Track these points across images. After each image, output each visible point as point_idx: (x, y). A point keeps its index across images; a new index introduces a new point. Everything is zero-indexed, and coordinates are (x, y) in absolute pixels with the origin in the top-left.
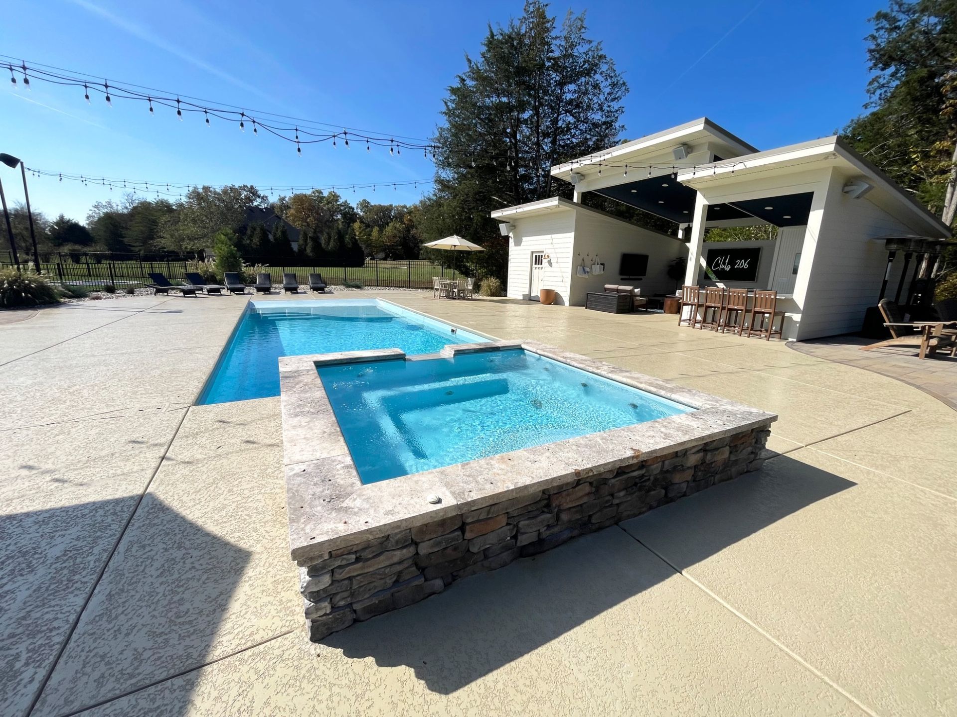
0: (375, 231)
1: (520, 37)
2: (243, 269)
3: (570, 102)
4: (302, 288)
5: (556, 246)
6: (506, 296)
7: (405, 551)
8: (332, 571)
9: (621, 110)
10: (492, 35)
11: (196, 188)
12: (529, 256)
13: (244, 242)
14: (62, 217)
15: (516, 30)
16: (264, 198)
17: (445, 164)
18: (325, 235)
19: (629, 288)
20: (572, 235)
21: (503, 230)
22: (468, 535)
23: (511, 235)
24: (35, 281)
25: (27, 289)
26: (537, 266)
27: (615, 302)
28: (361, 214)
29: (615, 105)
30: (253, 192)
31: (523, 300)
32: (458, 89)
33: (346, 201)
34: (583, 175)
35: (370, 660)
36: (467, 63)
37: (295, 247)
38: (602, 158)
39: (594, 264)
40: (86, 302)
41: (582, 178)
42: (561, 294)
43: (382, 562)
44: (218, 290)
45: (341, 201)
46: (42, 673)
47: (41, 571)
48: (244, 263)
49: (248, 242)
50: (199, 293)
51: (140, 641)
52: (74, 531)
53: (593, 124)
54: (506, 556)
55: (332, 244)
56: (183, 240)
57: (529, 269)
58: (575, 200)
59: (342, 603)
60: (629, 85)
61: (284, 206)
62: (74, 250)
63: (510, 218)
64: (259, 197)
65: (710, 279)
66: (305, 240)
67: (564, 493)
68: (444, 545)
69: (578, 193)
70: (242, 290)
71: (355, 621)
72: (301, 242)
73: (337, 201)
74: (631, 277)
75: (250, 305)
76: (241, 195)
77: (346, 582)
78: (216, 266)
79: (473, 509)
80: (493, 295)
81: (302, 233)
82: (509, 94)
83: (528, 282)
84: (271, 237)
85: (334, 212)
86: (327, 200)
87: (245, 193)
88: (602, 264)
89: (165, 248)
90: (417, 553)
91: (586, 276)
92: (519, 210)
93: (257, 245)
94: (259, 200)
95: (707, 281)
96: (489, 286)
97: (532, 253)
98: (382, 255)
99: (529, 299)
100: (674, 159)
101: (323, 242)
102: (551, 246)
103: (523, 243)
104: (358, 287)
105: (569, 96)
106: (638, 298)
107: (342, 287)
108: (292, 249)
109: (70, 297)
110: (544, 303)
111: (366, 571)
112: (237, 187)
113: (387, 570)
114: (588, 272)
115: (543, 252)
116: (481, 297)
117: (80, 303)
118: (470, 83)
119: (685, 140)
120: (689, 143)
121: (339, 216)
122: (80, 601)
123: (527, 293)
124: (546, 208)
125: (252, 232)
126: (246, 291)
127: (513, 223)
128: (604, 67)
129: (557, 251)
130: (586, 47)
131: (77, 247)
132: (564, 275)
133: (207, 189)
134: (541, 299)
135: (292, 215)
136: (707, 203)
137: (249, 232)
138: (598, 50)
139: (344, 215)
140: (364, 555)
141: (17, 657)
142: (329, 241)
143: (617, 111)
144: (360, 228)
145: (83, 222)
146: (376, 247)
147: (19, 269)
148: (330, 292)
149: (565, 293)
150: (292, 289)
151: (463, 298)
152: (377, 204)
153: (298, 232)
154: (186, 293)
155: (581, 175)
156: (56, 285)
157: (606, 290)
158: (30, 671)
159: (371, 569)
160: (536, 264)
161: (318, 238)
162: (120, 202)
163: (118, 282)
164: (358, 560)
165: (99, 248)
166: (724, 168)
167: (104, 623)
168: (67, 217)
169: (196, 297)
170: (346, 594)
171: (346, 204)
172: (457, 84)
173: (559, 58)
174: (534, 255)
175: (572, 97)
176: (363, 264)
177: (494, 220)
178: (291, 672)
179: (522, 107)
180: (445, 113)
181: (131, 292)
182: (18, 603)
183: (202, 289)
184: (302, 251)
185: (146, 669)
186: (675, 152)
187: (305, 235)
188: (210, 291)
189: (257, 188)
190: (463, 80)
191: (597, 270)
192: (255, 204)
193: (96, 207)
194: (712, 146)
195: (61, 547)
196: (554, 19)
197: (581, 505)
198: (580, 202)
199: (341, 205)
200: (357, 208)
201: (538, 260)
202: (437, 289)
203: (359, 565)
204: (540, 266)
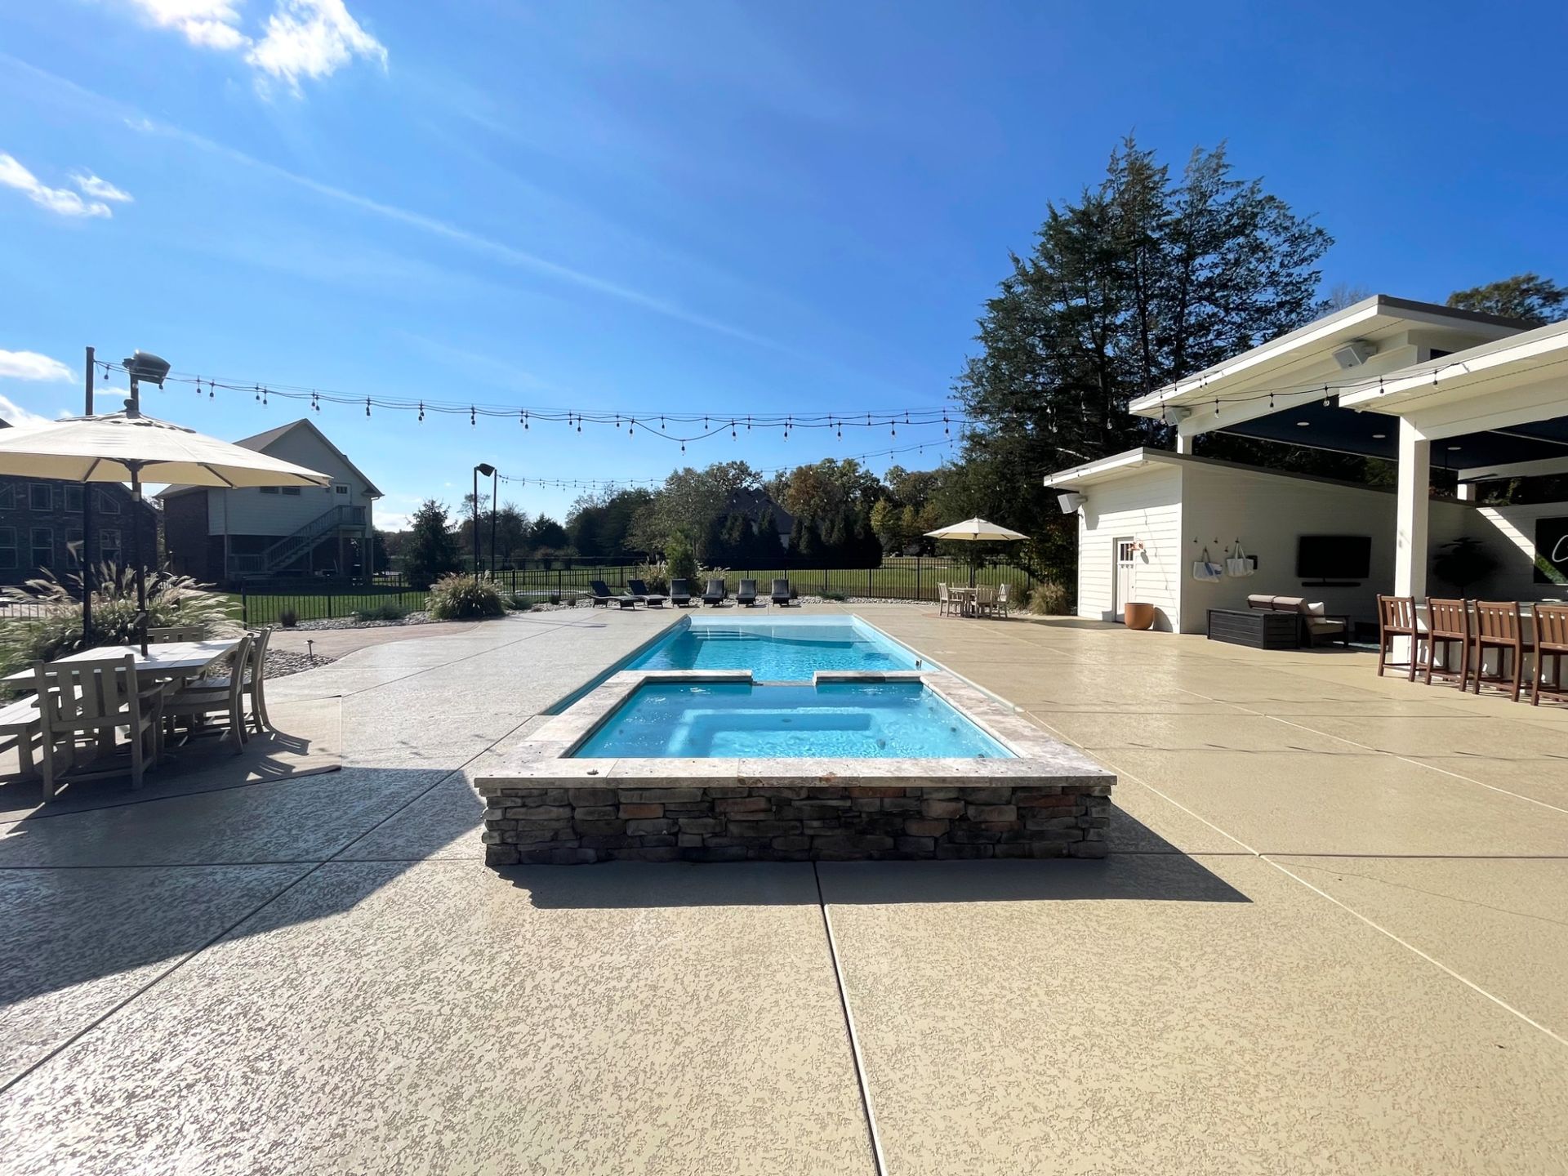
0: (907, 513)
1: (1102, 209)
2: (699, 574)
3: (1209, 282)
4: (760, 599)
5: (1153, 528)
6: (1076, 615)
7: (561, 810)
8: (506, 808)
9: (1315, 277)
10: (1055, 217)
11: (676, 472)
12: (1110, 546)
13: (722, 538)
14: (542, 517)
15: (1093, 202)
16: (756, 477)
17: (979, 411)
18: (828, 522)
19: (1296, 601)
20: (1178, 507)
21: (1065, 504)
22: (622, 815)
23: (1081, 511)
24: (487, 591)
25: (478, 600)
26: (1125, 562)
27: (1259, 627)
28: (891, 488)
29: (1304, 270)
30: (743, 470)
31: (1103, 621)
32: (1001, 301)
33: (868, 471)
34: (1188, 410)
35: (527, 893)
36: (1012, 264)
37: (785, 541)
38: (1203, 382)
39: (1233, 557)
40: (528, 615)
41: (1187, 413)
42: (1166, 611)
43: (540, 815)
44: (659, 602)
45: (861, 471)
46: (348, 842)
47: (374, 800)
48: (701, 566)
49: (727, 537)
50: (637, 606)
51: (400, 842)
52: (403, 783)
53: (1258, 310)
54: (662, 851)
55: (835, 535)
56: (655, 537)
57: (1110, 568)
58: (1180, 450)
59: (510, 840)
60: (1329, 233)
61: (781, 486)
62: (547, 555)
63: (1076, 486)
64: (750, 475)
65: (1550, 581)
66: (799, 532)
67: (730, 801)
68: (596, 817)
69: (1184, 438)
70: (686, 601)
71: (520, 862)
72: (794, 534)
73: (855, 471)
74: (1327, 580)
75: (686, 620)
76: (728, 474)
77: (513, 822)
78: (667, 571)
79: (621, 786)
80: (1051, 611)
81: (796, 521)
82: (1085, 293)
83: (1110, 590)
84: (755, 529)
85: (850, 488)
86: (841, 472)
87: (734, 472)
88: (1250, 557)
89: (634, 548)
90: (573, 818)
91: (1215, 579)
92: (1083, 473)
93: (736, 541)
94: (750, 479)
95: (1539, 587)
96: (1044, 597)
97: (1116, 540)
98: (915, 548)
99: (1113, 620)
100: (1339, 368)
101: (823, 533)
102: (1145, 528)
103: (1100, 525)
104: (840, 598)
105: (1203, 275)
106: (1322, 621)
107: (818, 598)
108: (781, 544)
109: (516, 608)
110: (1133, 627)
111: (528, 818)
112: (724, 464)
113: (546, 823)
114: (1217, 572)
115: (1131, 538)
116: (1029, 616)
117: (522, 615)
118: (1019, 289)
119: (1358, 334)
120: (1368, 337)
121: (858, 493)
122: (384, 818)
123: (1109, 608)
124: (1126, 466)
125: (733, 524)
126: (691, 603)
127: (1078, 492)
128: (1272, 215)
129: (1155, 535)
130: (1231, 194)
131: (550, 551)
132: (1170, 577)
133: (688, 471)
134: (1127, 620)
135: (791, 496)
136: (1421, 437)
137: (729, 523)
138: (1253, 193)
139: (865, 491)
140: (528, 801)
141: (342, 834)
142: (832, 531)
143: (1305, 280)
144: (884, 508)
145: (562, 522)
146: (907, 537)
147: (476, 578)
148: (798, 606)
149: (1172, 609)
150: (748, 602)
151: (989, 617)
152: (915, 471)
153: (790, 519)
154: (625, 604)
155: (1184, 409)
156: (504, 595)
157: (1252, 604)
158: (344, 840)
159: (533, 818)
160: (1122, 559)
161: (817, 527)
162: (599, 497)
163: (565, 592)
164: (524, 805)
165: (571, 551)
166: (1450, 369)
167: (388, 831)
168: (547, 517)
169: (634, 610)
170: (513, 833)
171: (867, 475)
172: (999, 294)
173: (1179, 222)
174: (1120, 543)
175: (1210, 275)
176: (880, 563)
177: (1049, 489)
178: (462, 875)
179: (1110, 308)
180: (980, 338)
181: (572, 603)
182: (355, 812)
183: (642, 600)
184: (794, 546)
185: (394, 853)
186: (1338, 356)
187: (800, 523)
188: (652, 602)
189: (748, 464)
190: (1008, 287)
191: (1239, 568)
192: (745, 484)
193: (577, 502)
194: (1414, 337)
195: (390, 791)
196: (1165, 169)
197: (757, 822)
198: (1190, 452)
199: (860, 477)
200: (885, 480)
201: (1125, 550)
202: (945, 602)
203: (523, 810)
204: (1129, 562)
